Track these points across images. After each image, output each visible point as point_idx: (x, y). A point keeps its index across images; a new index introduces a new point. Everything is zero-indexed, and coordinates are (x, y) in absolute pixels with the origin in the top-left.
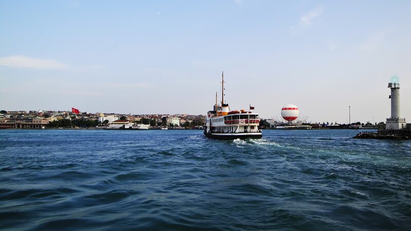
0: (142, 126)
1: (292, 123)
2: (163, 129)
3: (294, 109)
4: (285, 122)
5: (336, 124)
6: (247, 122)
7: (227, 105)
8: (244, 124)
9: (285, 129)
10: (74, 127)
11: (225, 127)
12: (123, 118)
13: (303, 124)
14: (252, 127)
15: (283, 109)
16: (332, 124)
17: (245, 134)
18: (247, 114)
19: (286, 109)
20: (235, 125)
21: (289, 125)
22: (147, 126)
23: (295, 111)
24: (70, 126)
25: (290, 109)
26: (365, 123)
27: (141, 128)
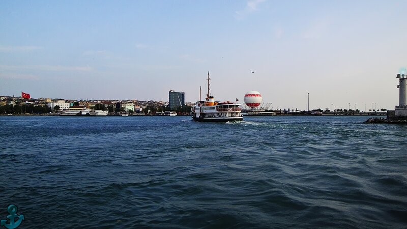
0: (100, 112)
1: (255, 110)
2: (123, 115)
3: (257, 95)
4: (248, 108)
5: (297, 111)
6: (233, 110)
7: (213, 97)
8: (232, 111)
9: (249, 115)
10: (24, 114)
11: (217, 113)
12: (76, 105)
13: (266, 111)
14: (237, 113)
15: (246, 96)
16: (293, 111)
17: (232, 118)
18: (234, 104)
19: (249, 95)
20: (225, 112)
21: (252, 112)
22: (105, 113)
23: (259, 97)
24: (20, 112)
25: (254, 95)
26: (324, 110)
27: (98, 114)
